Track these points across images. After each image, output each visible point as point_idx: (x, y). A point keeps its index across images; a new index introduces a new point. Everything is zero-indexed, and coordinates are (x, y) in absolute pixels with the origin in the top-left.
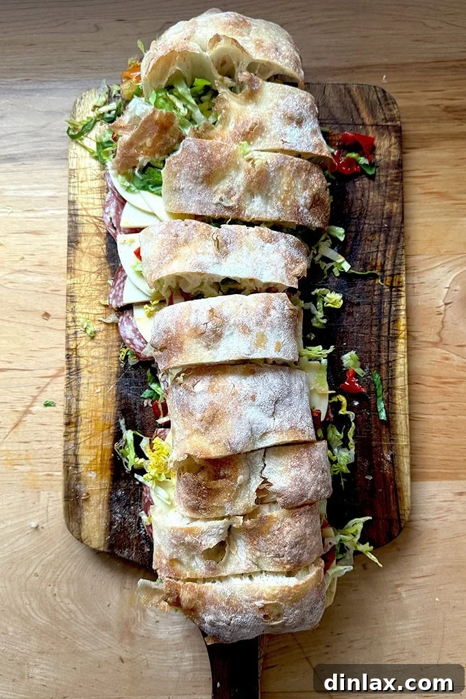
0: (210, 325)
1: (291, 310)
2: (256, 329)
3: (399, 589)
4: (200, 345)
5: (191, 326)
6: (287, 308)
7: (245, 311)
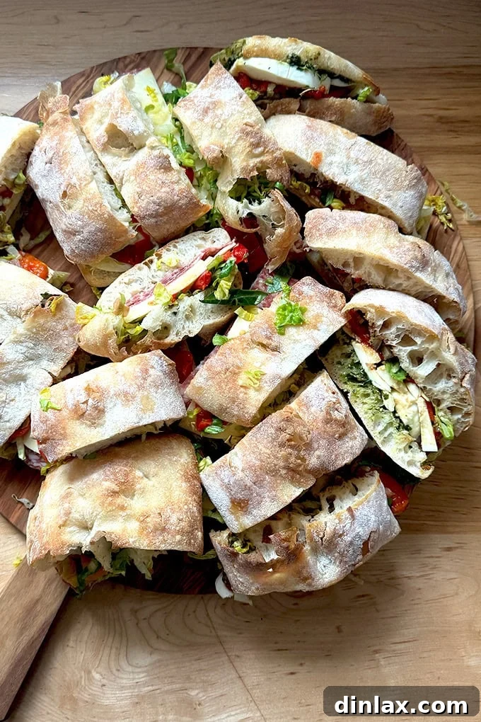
0: (90, 402)
1: (170, 364)
2: (139, 394)
3: (377, 655)
4: (84, 426)
5: (70, 407)
6: (165, 363)
7: (123, 378)
